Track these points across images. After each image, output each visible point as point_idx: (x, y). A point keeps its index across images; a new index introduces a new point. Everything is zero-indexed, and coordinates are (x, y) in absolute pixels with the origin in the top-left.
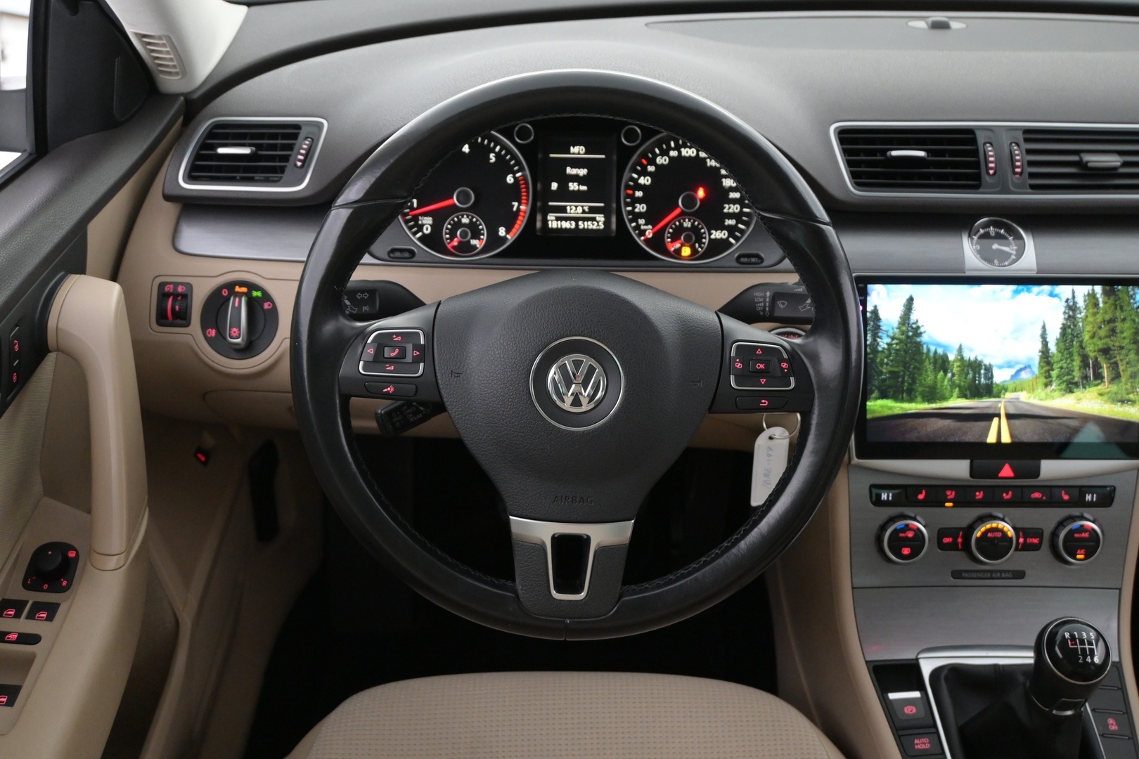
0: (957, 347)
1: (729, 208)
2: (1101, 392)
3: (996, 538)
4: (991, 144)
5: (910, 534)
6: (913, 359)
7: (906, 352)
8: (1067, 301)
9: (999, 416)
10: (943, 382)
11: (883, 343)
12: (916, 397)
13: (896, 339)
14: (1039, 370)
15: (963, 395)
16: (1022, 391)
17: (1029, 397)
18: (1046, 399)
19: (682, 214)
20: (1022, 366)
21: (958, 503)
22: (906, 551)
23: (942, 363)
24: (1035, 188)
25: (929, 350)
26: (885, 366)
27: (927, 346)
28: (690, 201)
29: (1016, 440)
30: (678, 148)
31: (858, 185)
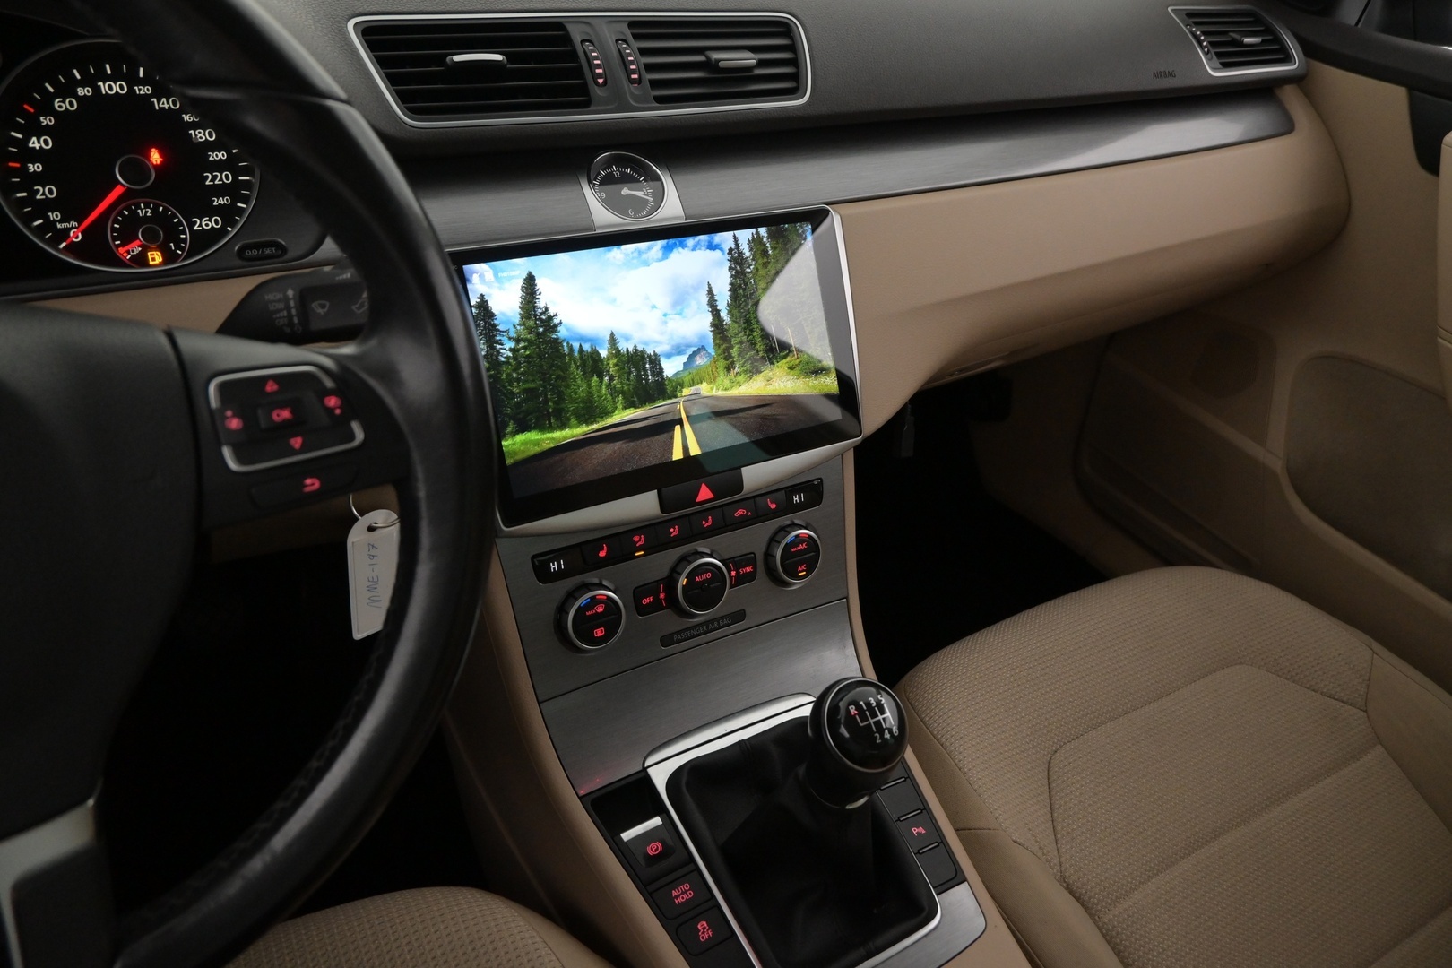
0: (608, 337)
1: (214, 178)
2: (791, 364)
3: (706, 581)
4: (592, 43)
5: (600, 609)
6: (552, 366)
7: (541, 357)
8: (731, 250)
9: (680, 422)
10: (599, 391)
11: (506, 348)
12: (569, 420)
13: (523, 340)
14: (716, 351)
15: (630, 404)
16: (701, 383)
17: (712, 389)
18: (732, 387)
19: (128, 195)
20: (695, 349)
21: (650, 549)
22: (599, 633)
23: (592, 364)
24: (663, 101)
25: (571, 348)
26: (515, 384)
27: (568, 343)
28: (137, 170)
29: (708, 450)
30: (89, 81)
31: (413, 112)
